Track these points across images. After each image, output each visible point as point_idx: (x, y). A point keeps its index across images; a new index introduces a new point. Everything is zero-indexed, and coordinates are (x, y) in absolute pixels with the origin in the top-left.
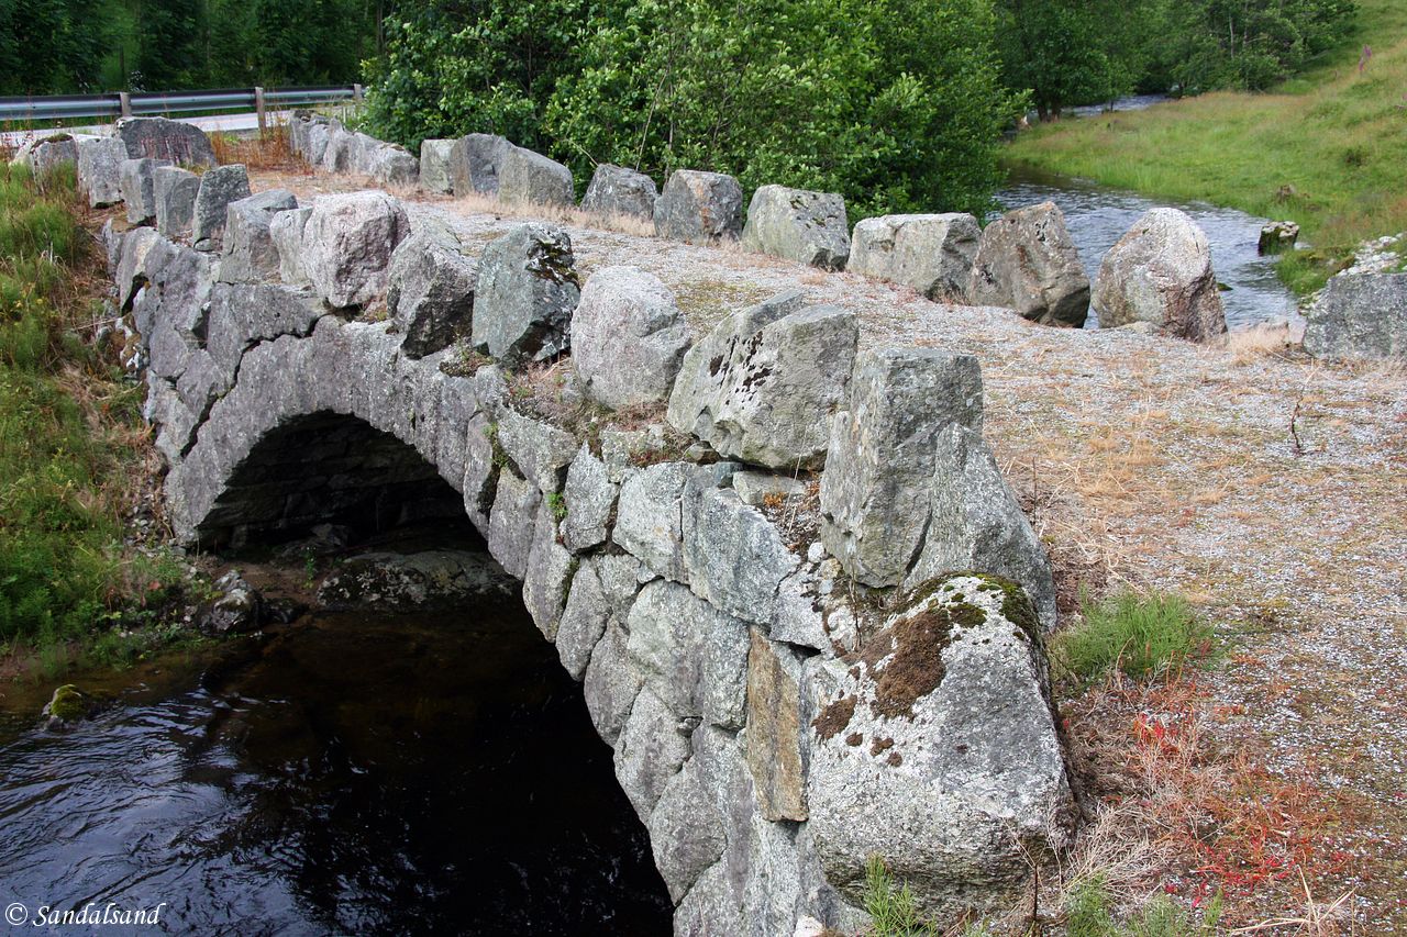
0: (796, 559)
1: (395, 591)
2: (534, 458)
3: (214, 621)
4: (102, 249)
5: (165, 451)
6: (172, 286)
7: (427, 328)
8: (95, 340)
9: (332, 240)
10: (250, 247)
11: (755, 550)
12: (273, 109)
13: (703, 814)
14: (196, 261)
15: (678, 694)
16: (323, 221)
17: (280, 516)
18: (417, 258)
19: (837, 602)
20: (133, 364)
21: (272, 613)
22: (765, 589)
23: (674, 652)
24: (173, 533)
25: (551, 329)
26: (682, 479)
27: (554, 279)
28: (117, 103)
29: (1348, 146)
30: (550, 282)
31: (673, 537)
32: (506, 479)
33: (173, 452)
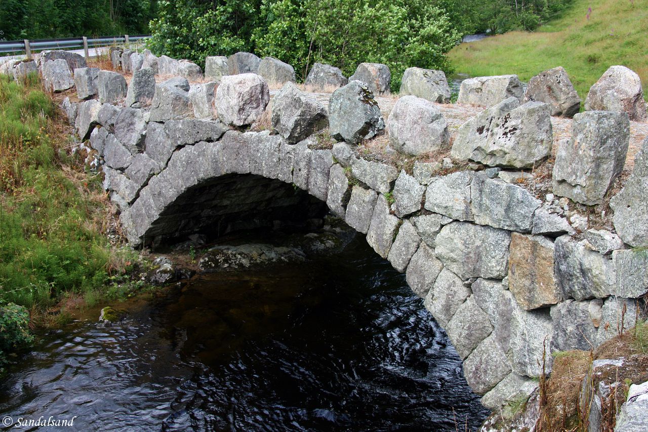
0: (539, 201)
1: (235, 262)
2: (376, 179)
3: (157, 279)
4: (64, 112)
5: (119, 203)
6: (120, 125)
7: (298, 130)
8: (73, 154)
9: (236, 96)
10: (172, 104)
11: (520, 200)
12: (92, 47)
13: (481, 317)
14: (134, 112)
15: (466, 268)
16: (228, 87)
17: (176, 231)
18: (290, 100)
19: (572, 213)
20: (94, 164)
21: (182, 274)
22: (527, 215)
23: (464, 251)
24: (127, 241)
25: (371, 125)
26: (469, 177)
27: (370, 104)
28: (23, 45)
29: (588, 54)
30: (368, 105)
31: (465, 202)
32: (357, 190)
33: (123, 203)
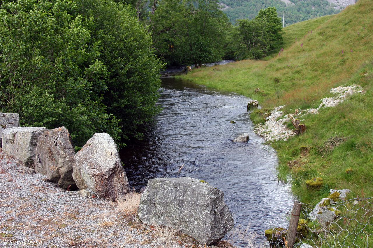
29: (275, 77)
